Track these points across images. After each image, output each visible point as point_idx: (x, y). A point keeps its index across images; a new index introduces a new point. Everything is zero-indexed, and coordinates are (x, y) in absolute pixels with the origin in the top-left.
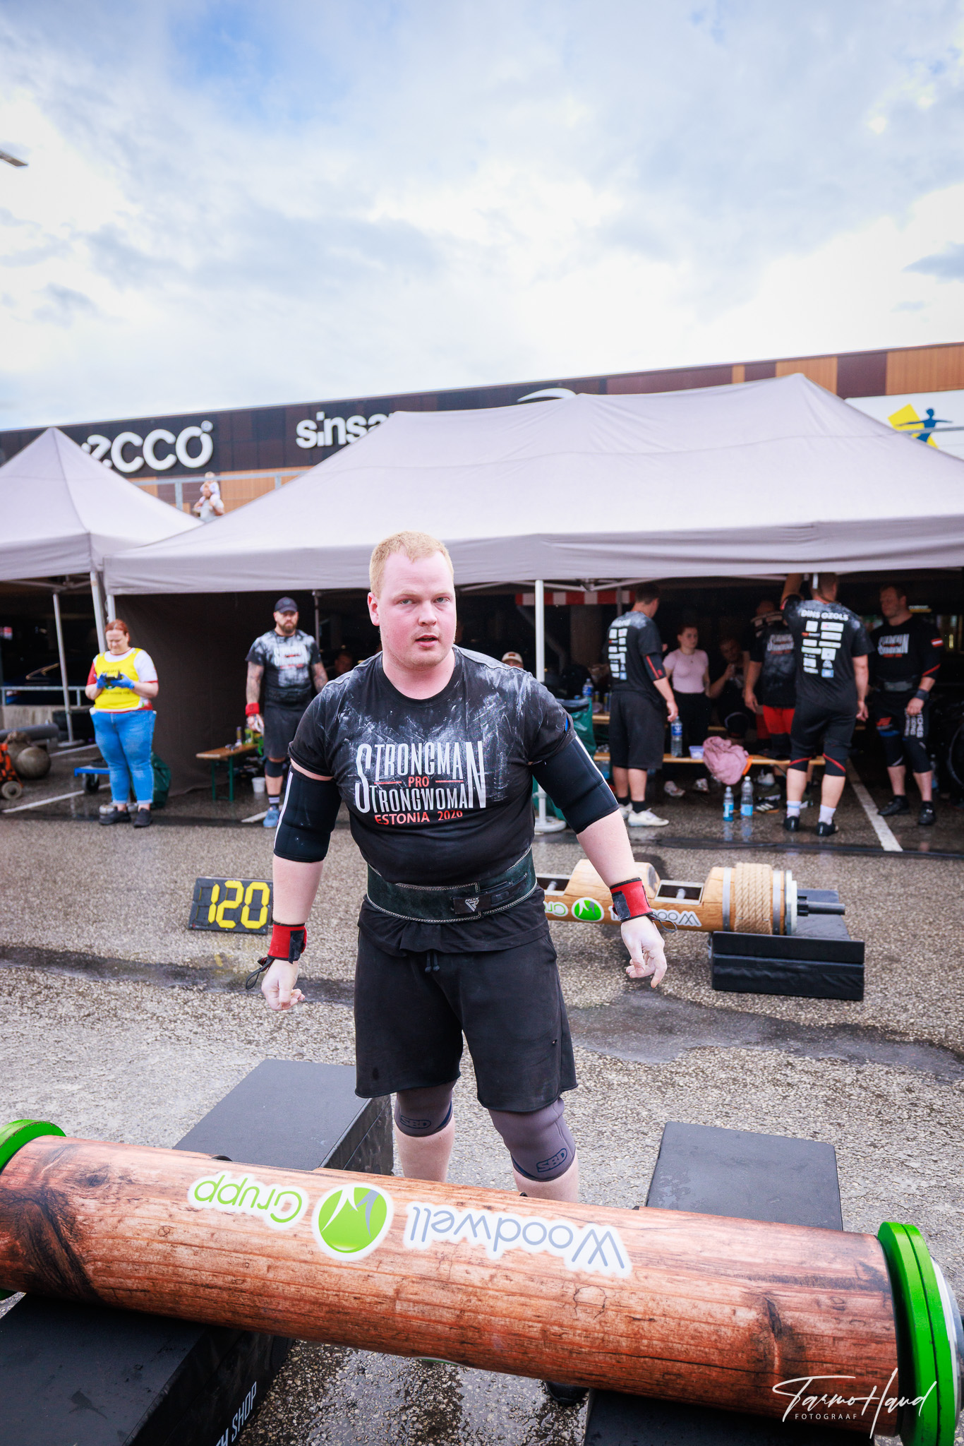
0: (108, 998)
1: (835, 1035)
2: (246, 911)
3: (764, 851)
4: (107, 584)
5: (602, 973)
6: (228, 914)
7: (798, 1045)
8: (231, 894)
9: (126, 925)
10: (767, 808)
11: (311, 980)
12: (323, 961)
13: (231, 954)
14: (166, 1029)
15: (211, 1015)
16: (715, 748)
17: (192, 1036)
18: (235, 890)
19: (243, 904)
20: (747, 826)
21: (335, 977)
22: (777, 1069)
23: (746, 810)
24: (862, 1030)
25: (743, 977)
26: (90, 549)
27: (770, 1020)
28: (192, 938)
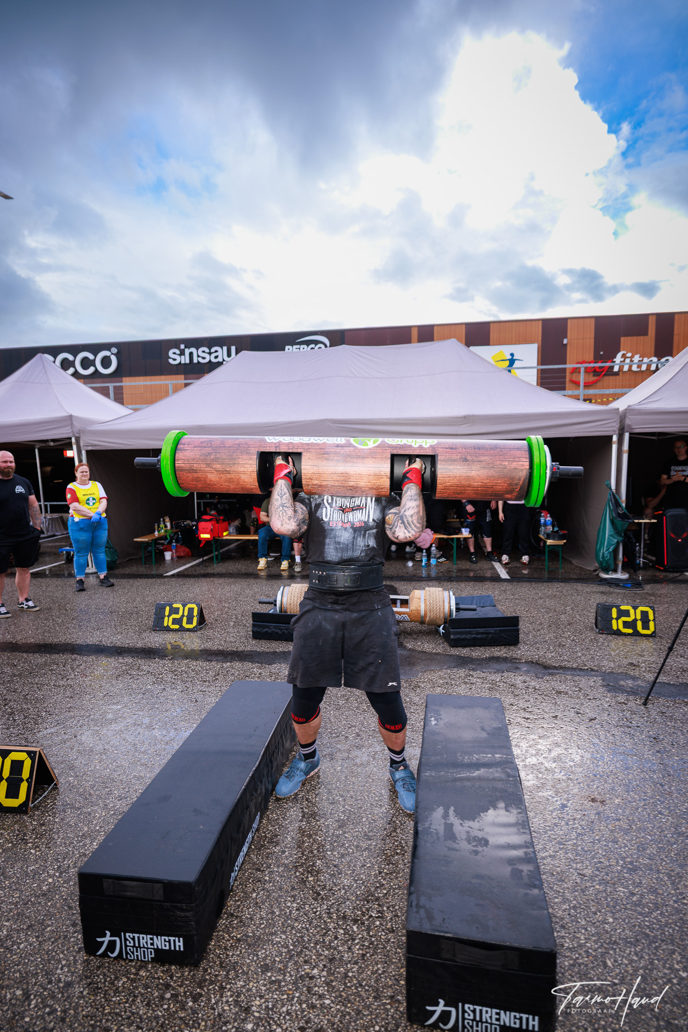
1: (489, 661)
2: (185, 619)
4: (82, 444)
6: (175, 621)
7: (474, 667)
8: (176, 611)
9: (116, 630)
11: (228, 651)
12: (231, 642)
13: (180, 643)
18: (178, 608)
19: (183, 616)
21: (240, 649)
24: (501, 658)
26: (72, 425)
27: (459, 657)
28: (156, 635)
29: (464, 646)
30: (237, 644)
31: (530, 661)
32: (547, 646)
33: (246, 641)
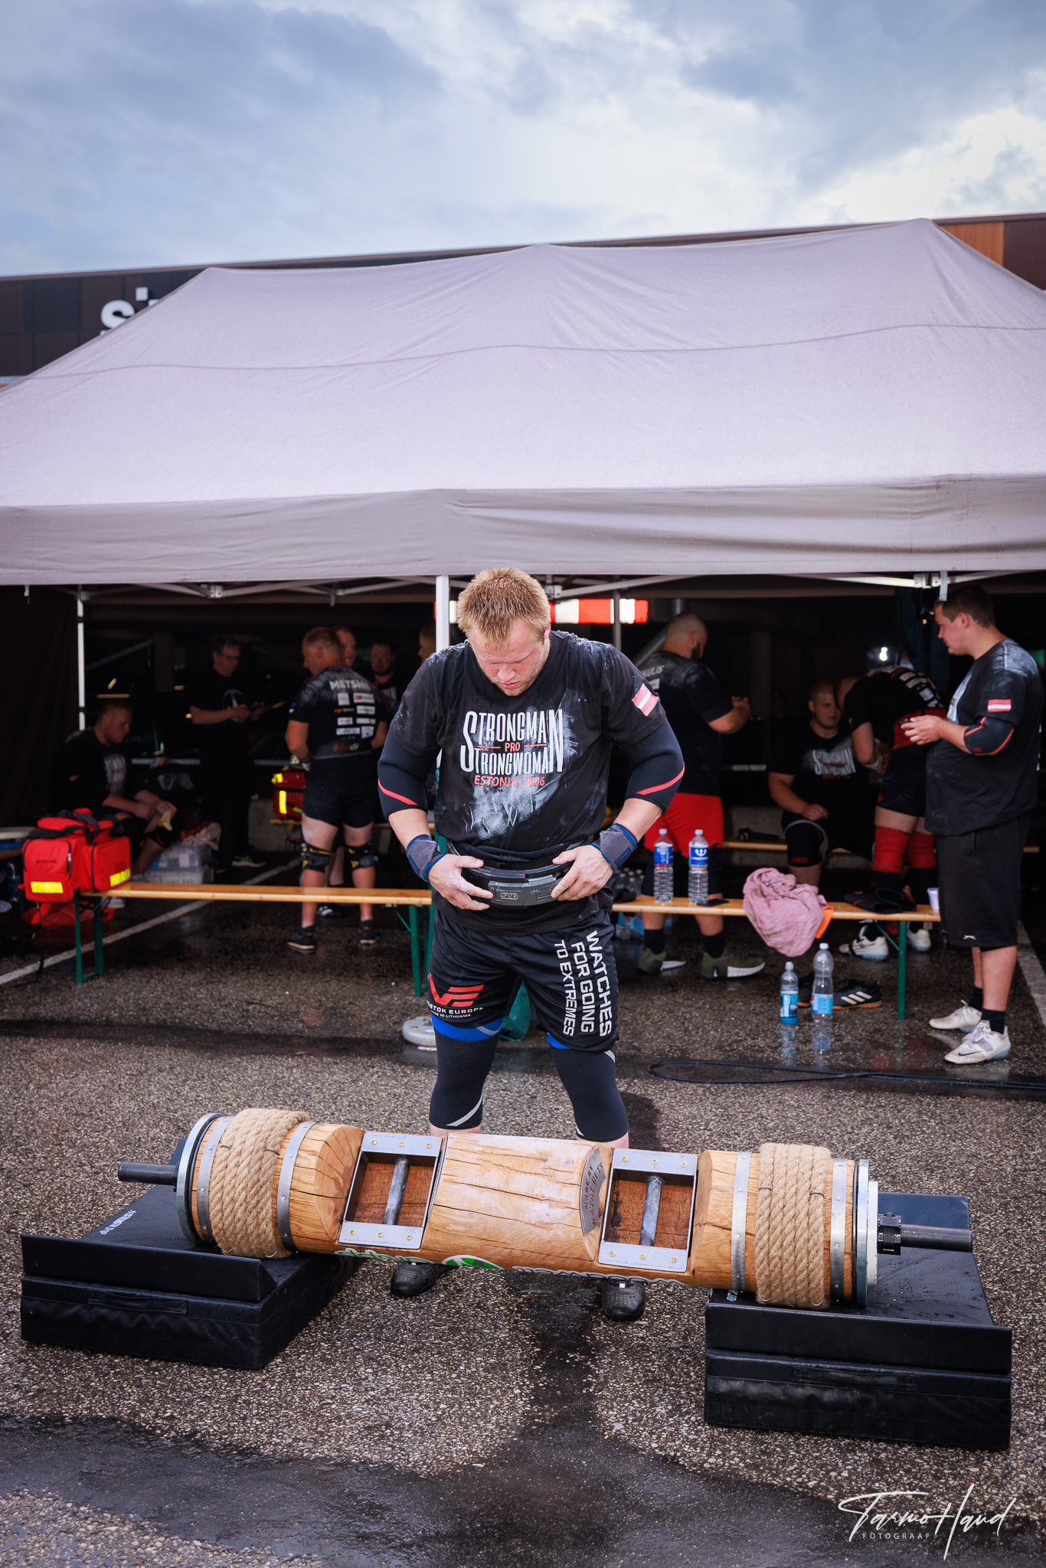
3: (847, 1089)
5: (486, 1380)
10: (861, 1000)
16: (767, 890)
20: (821, 1035)
23: (822, 1003)
27: (814, 1504)
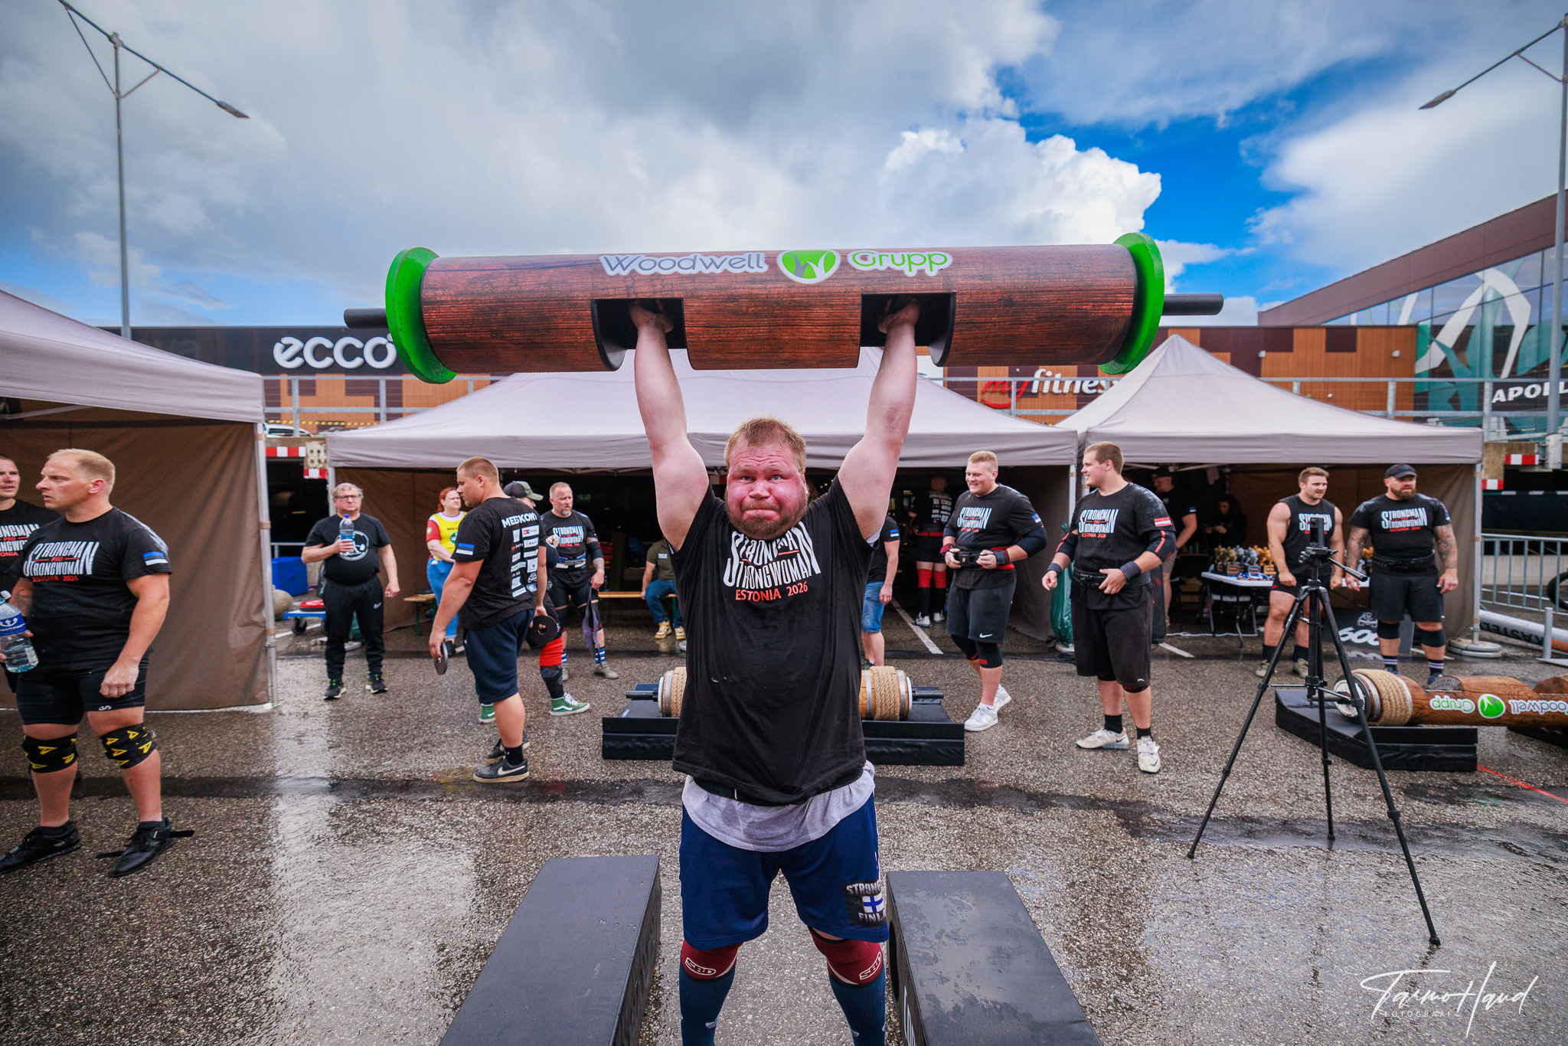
0: (362, 816)
1: (949, 787)
11: (547, 782)
12: (553, 765)
14: (427, 838)
15: (466, 821)
17: (453, 842)
21: (567, 778)
22: (920, 817)
25: (883, 753)
27: (903, 782)
29: (907, 764)
30: (562, 769)
31: (1006, 786)
32: (1022, 760)
33: (577, 762)
